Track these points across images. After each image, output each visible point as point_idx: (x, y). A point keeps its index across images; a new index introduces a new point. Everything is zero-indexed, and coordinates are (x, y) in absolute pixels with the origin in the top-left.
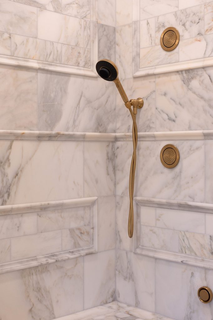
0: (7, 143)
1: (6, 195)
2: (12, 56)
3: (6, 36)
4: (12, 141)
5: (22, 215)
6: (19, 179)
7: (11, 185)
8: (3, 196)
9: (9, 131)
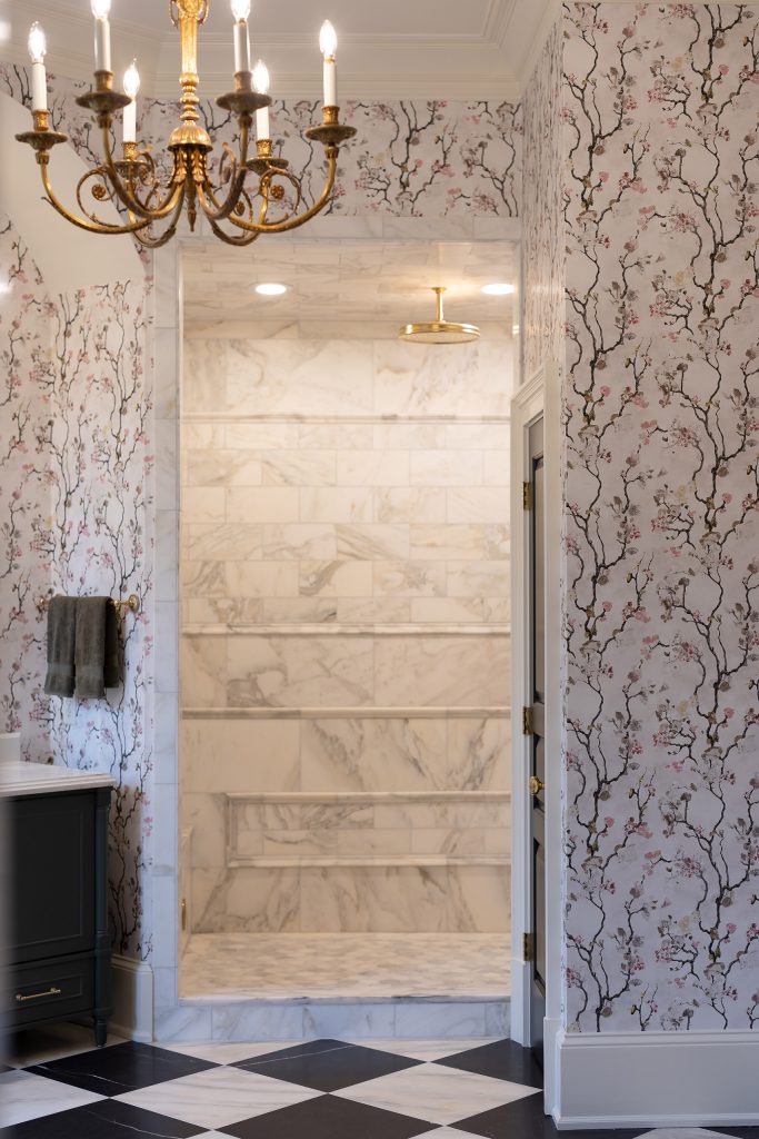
0: (478, 722)
1: (478, 780)
2: (485, 622)
3: (477, 601)
4: (485, 719)
5: (499, 803)
6: (495, 763)
7: (483, 769)
8: (474, 780)
9: (480, 708)
